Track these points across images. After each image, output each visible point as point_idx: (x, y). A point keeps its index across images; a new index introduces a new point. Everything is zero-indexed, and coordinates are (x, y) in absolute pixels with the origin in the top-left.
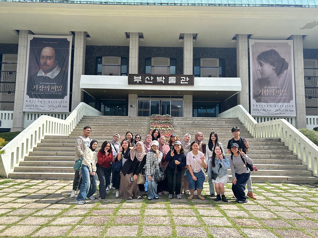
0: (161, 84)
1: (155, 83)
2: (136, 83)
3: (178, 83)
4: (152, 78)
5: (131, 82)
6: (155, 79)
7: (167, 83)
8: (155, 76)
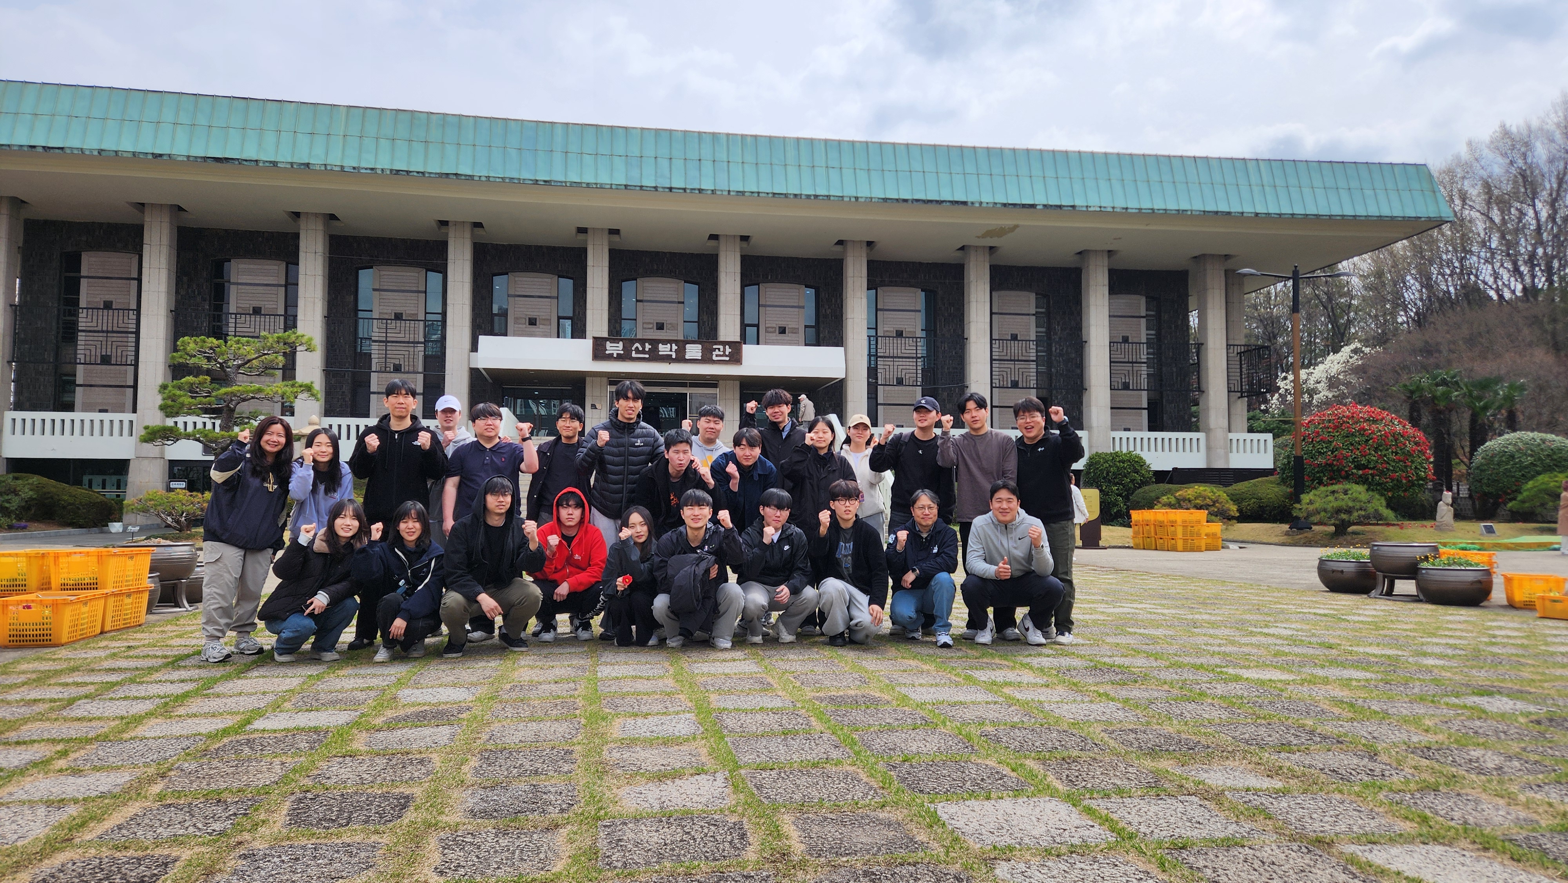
0: (667, 359)
1: (655, 357)
2: (610, 357)
3: (706, 359)
4: (648, 347)
5: (599, 353)
6: (654, 350)
7: (681, 358)
8: (655, 343)
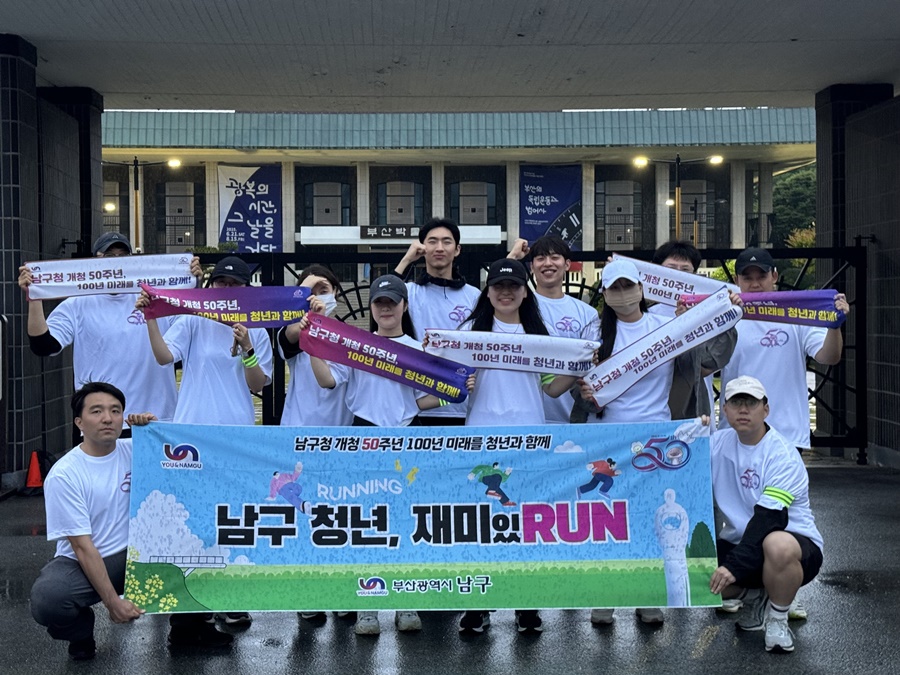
0: (400, 236)
1: (394, 236)
2: (370, 237)
4: (390, 230)
5: (364, 235)
6: (394, 231)
7: (407, 236)
8: (394, 227)
